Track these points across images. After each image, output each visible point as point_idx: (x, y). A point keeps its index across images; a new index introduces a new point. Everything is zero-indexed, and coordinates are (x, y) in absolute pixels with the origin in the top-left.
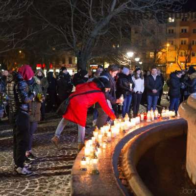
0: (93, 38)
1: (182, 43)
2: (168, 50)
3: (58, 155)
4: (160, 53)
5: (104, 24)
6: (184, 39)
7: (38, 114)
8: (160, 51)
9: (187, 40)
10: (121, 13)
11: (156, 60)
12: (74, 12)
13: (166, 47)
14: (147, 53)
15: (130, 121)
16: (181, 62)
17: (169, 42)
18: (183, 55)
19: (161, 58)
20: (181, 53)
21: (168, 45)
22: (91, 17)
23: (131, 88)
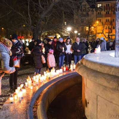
0: (42, 19)
1: (106, 21)
2: (98, 26)
3: (7, 95)
4: (92, 27)
5: (49, 10)
6: (107, 18)
8: (92, 26)
9: (109, 18)
10: (59, 2)
11: (90, 32)
12: (30, 3)
13: (96, 23)
14: (84, 28)
15: (55, 72)
16: (106, 33)
17: (98, 20)
18: (107, 28)
19: (93, 30)
20: (106, 27)
21: (97, 22)
22: (40, 6)
23: (63, 51)
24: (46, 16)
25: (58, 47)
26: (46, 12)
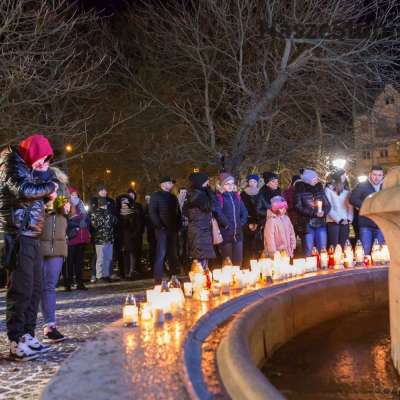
0: (248, 126)
5: (270, 96)
7: (60, 240)
12: (211, 79)
15: (291, 263)
23: (320, 211)
24: (262, 118)
25: (302, 199)
26: (261, 104)
